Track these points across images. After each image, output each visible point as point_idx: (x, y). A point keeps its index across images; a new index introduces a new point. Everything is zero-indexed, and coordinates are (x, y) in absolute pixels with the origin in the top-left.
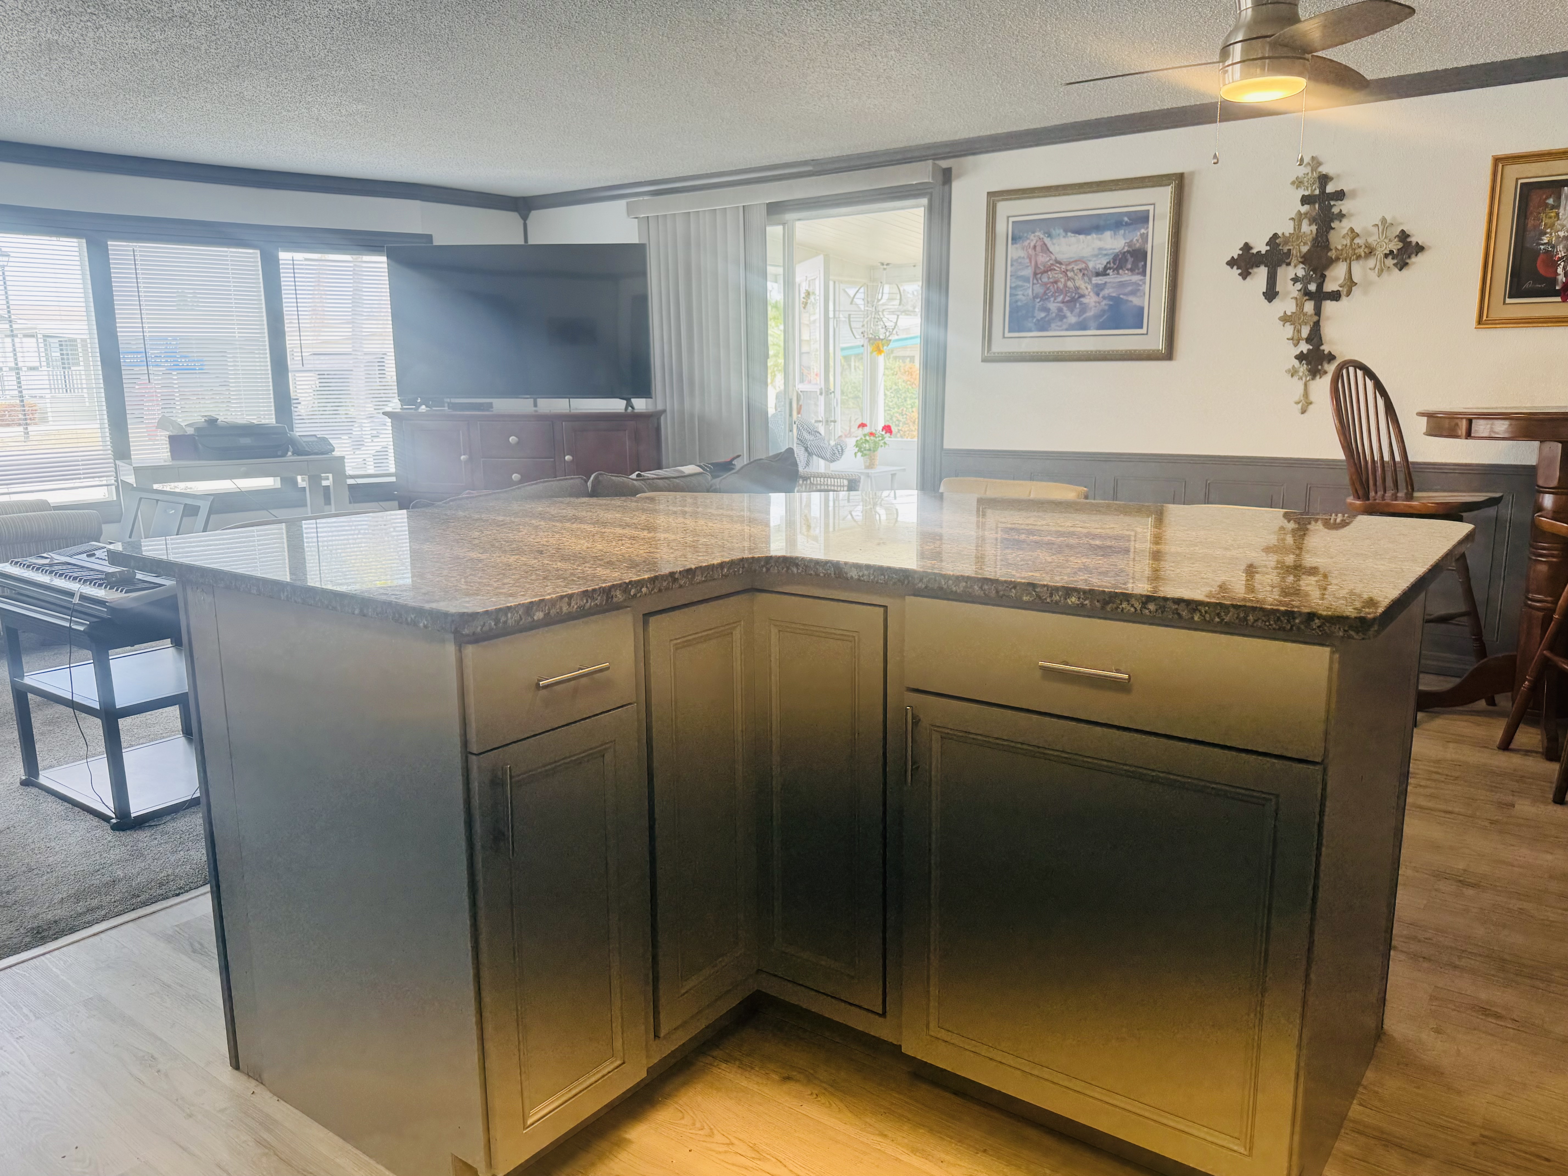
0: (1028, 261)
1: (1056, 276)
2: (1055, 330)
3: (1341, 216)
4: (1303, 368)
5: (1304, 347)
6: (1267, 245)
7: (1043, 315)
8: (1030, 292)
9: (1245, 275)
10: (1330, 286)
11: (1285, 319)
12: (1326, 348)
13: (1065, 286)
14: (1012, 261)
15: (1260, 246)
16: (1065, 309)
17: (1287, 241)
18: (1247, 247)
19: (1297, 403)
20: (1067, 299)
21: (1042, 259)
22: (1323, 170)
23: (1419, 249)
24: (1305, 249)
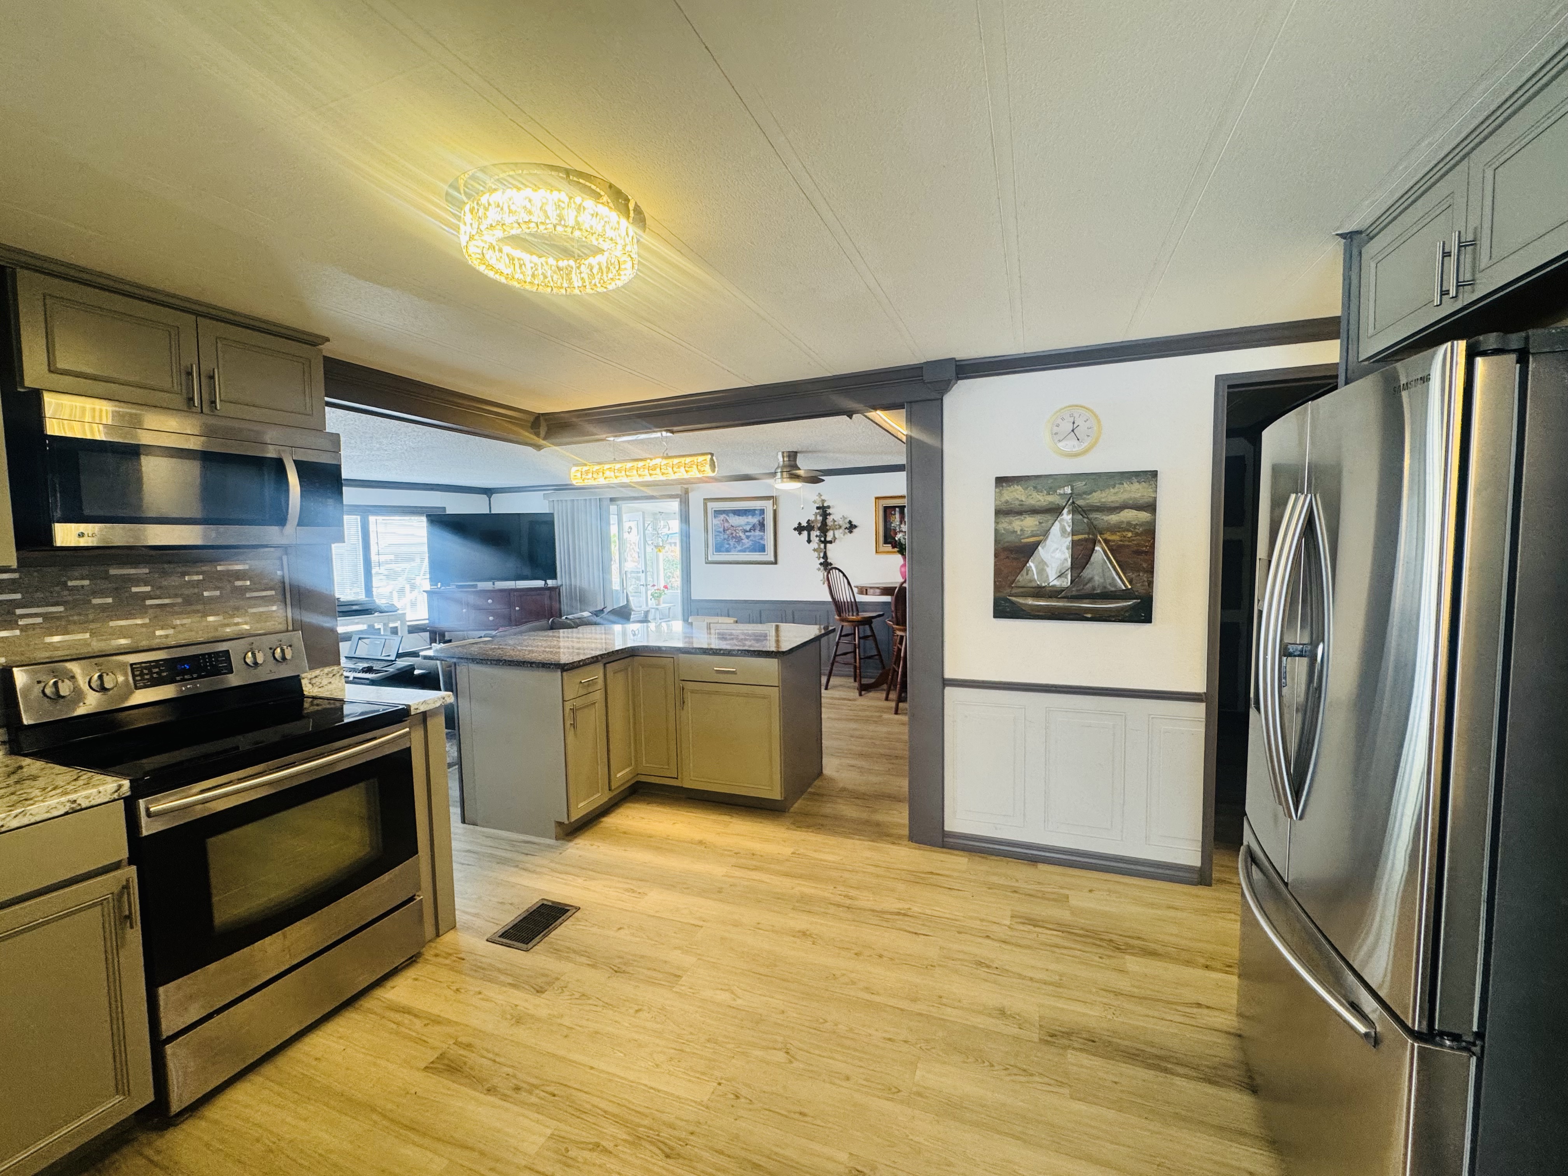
0: (720, 525)
1: (732, 531)
2: (733, 552)
3: (830, 514)
4: (822, 568)
5: (822, 560)
6: (807, 523)
7: (728, 546)
8: (722, 537)
9: (800, 534)
10: (829, 539)
12: (829, 561)
13: (736, 535)
14: (714, 525)
15: (804, 524)
16: (736, 544)
17: (813, 522)
18: (800, 524)
20: (737, 540)
22: (823, 498)
23: (856, 527)
24: (819, 525)
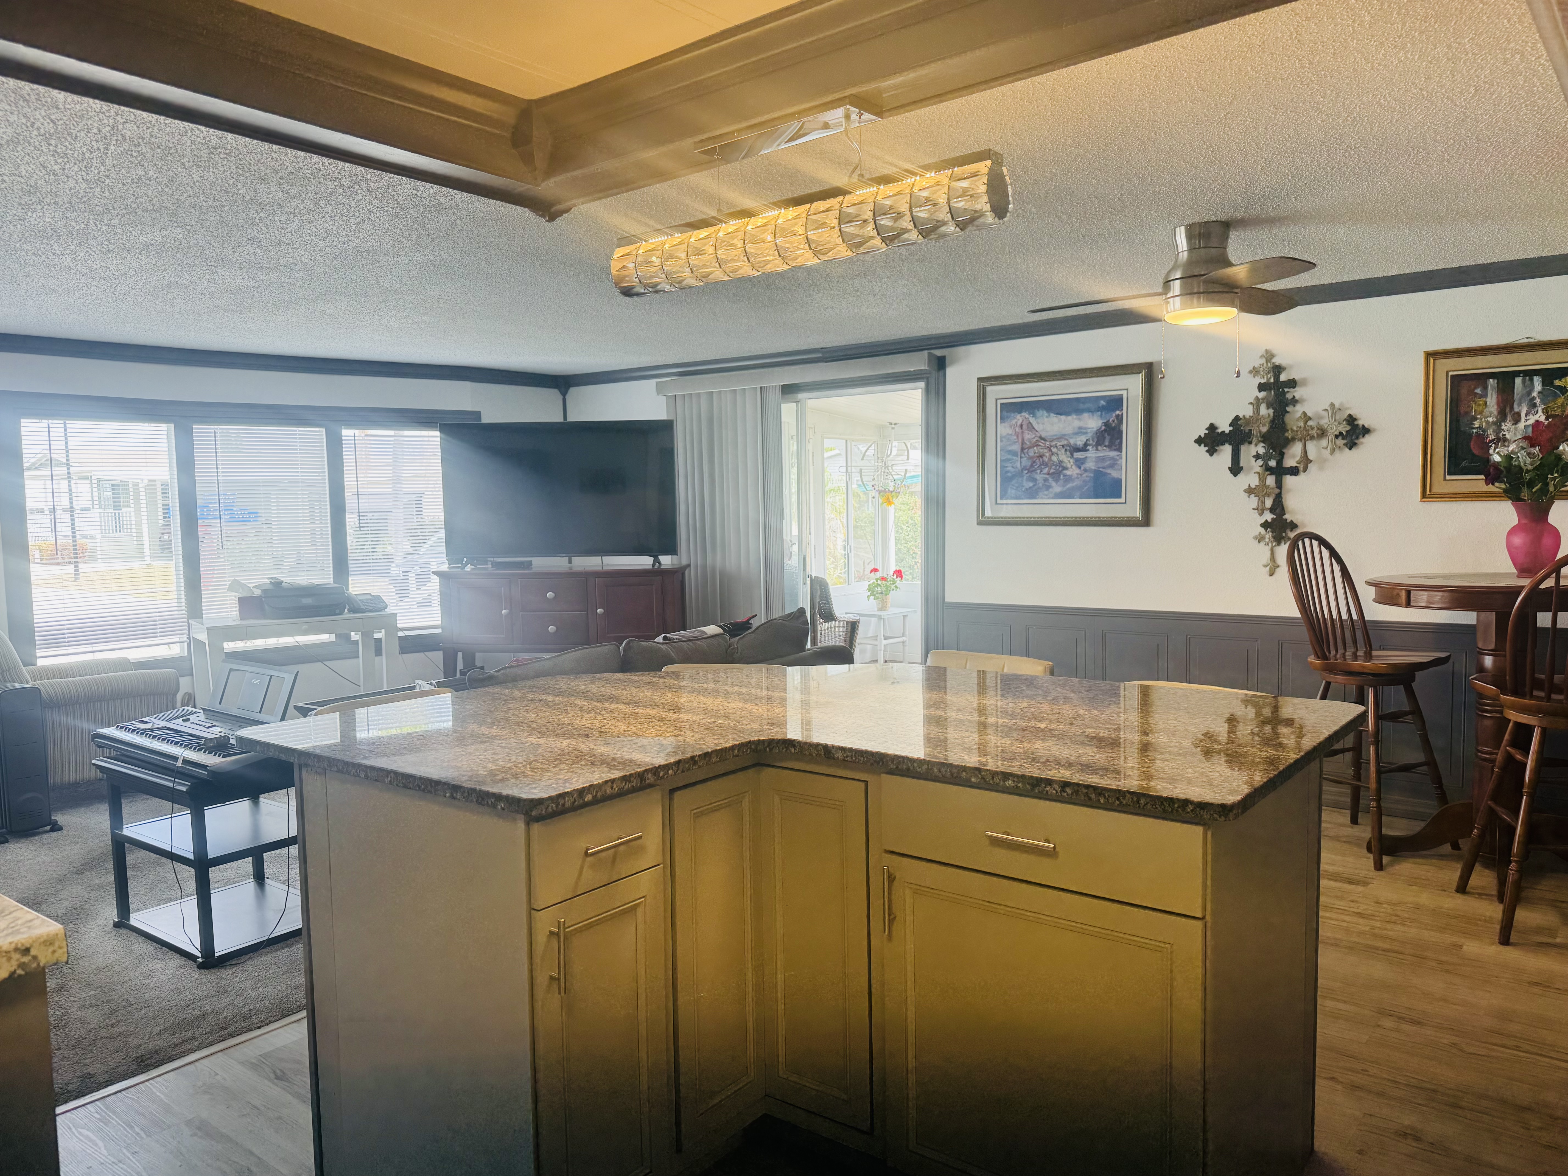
0: (1015, 437)
1: (1042, 451)
2: (1042, 498)
3: (1294, 401)
4: (1269, 536)
5: (1269, 517)
6: (1230, 425)
7: (1031, 484)
8: (1018, 465)
9: (1211, 452)
10: (1289, 463)
11: (1250, 491)
12: (1288, 517)
13: (1050, 459)
14: (1001, 437)
15: (1224, 427)
16: (1050, 479)
17: (1248, 421)
18: (1212, 428)
19: (1265, 566)
20: (1052, 471)
21: (1028, 436)
22: (1277, 361)
23: (1366, 431)
24: (1264, 429)
